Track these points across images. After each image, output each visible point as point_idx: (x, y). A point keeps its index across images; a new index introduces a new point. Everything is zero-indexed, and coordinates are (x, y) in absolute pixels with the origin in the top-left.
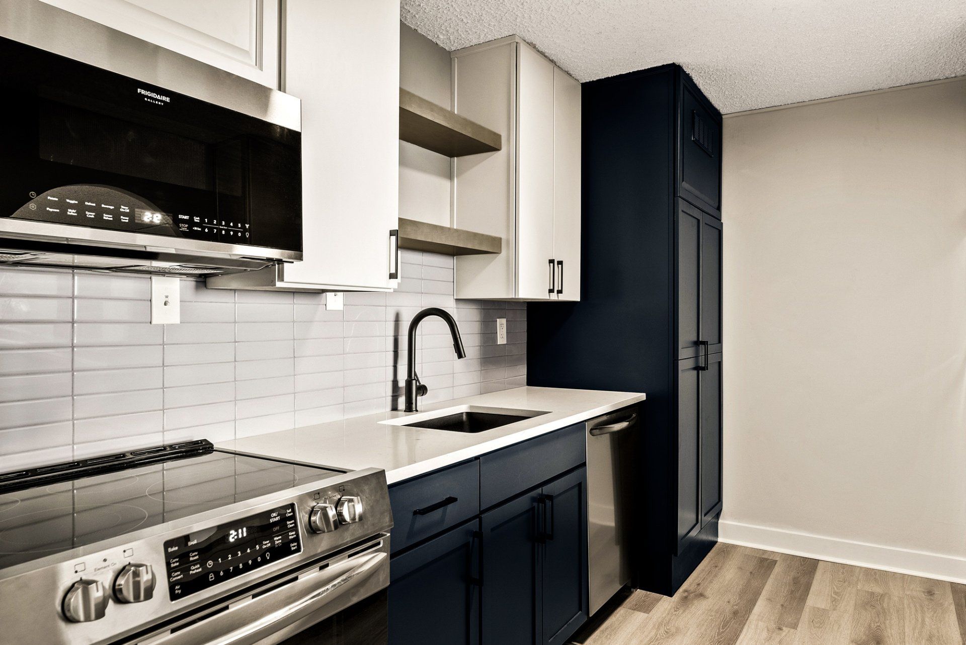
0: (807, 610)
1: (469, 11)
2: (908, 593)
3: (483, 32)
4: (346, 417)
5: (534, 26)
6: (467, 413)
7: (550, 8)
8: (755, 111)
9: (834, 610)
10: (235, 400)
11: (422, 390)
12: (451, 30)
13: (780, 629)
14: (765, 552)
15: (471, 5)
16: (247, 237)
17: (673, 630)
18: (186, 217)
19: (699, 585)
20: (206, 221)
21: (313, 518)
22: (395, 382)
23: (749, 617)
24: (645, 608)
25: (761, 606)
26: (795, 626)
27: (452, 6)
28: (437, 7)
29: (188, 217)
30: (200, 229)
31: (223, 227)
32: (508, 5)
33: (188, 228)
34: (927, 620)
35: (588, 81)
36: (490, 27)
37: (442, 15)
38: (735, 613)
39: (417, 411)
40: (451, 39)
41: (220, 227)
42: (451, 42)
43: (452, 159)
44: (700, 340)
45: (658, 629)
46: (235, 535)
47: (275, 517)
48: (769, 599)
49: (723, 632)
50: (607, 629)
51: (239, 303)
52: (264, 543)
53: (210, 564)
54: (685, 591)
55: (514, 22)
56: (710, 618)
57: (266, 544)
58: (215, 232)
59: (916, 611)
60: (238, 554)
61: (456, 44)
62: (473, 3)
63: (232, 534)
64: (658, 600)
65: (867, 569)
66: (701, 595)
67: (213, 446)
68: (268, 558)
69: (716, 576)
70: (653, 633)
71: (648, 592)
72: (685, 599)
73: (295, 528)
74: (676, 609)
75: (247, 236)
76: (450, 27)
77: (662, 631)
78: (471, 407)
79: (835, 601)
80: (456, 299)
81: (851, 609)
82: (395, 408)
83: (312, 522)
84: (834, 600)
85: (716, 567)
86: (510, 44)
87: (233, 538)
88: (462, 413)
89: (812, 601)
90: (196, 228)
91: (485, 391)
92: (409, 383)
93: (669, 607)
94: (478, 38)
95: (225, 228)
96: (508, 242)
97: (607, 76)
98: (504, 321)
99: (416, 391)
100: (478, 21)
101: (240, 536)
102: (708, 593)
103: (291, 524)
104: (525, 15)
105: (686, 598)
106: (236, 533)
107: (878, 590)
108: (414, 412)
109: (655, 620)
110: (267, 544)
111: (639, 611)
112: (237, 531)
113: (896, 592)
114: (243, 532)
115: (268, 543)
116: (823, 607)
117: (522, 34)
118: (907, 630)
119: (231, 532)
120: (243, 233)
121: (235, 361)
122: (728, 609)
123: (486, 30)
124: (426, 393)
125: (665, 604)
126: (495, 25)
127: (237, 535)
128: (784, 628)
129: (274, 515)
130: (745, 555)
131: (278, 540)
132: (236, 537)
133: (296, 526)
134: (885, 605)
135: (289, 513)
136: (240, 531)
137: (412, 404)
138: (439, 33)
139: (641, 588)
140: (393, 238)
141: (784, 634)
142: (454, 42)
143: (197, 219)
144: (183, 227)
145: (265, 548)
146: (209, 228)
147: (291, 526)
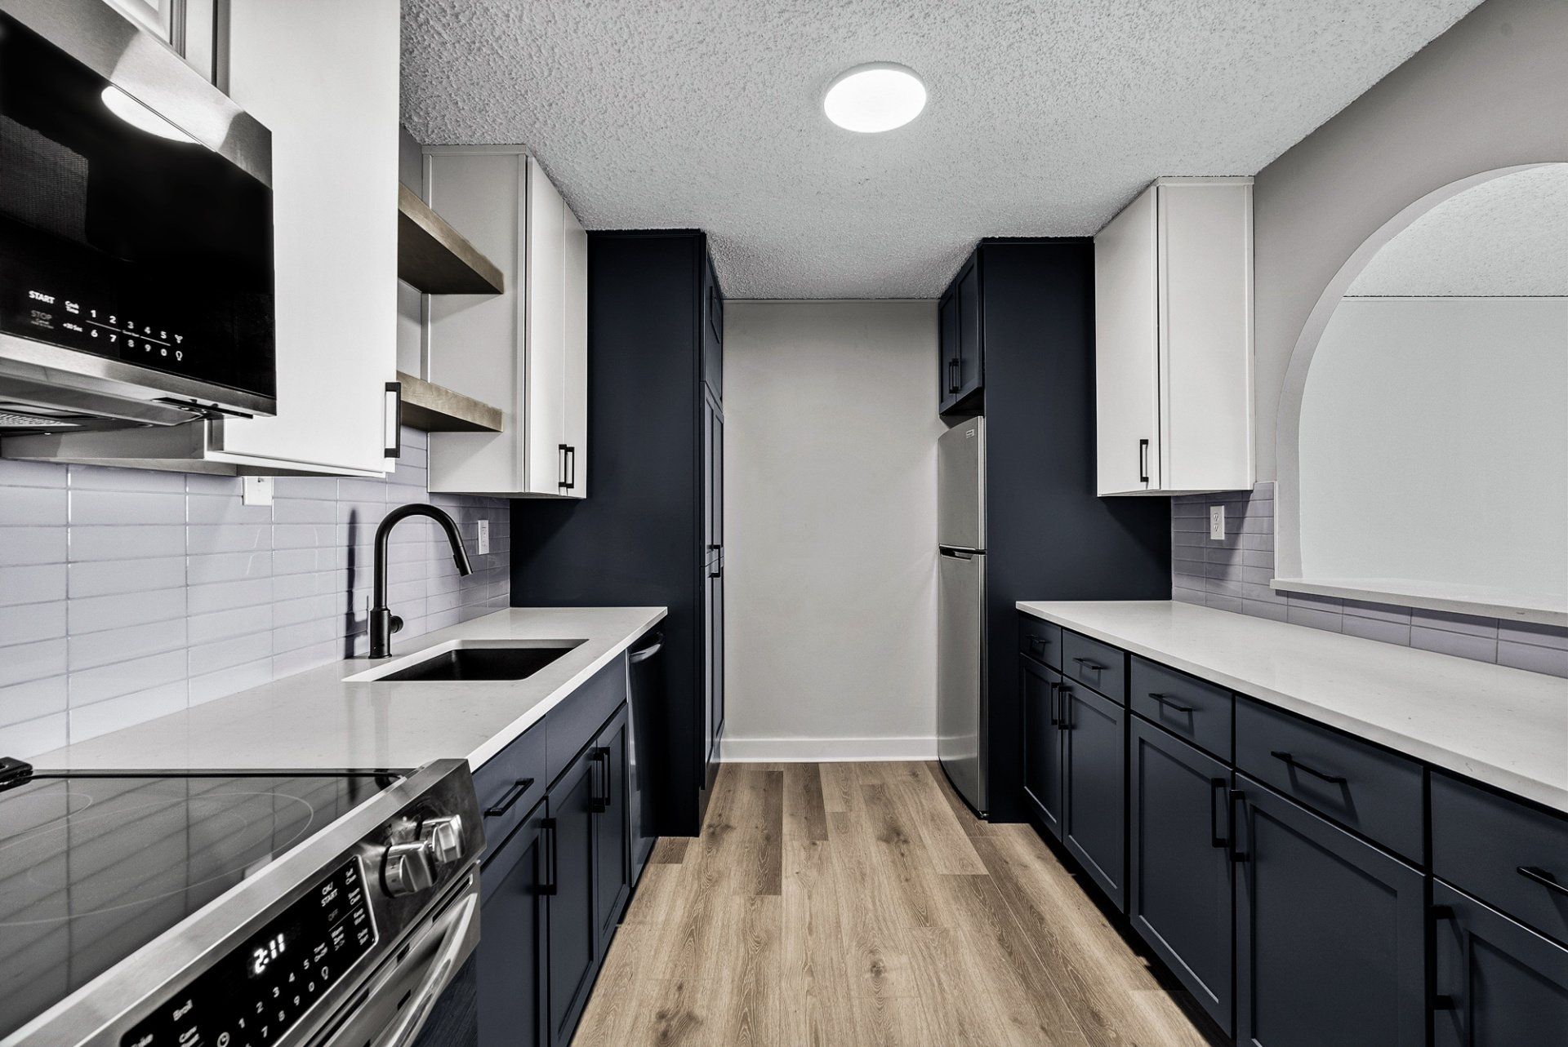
0: (828, 818)
1: (471, 93)
2: (899, 779)
3: (482, 129)
4: (276, 678)
5: (556, 139)
6: (458, 652)
7: (584, 121)
8: (756, 301)
9: (851, 811)
10: (68, 672)
11: (396, 623)
12: (434, 114)
13: (814, 844)
14: (768, 764)
15: (478, 84)
16: (179, 359)
17: (715, 875)
18: (48, 299)
19: (720, 815)
20: (94, 316)
21: (390, 872)
22: (350, 615)
23: (781, 839)
24: (676, 857)
25: (788, 825)
26: (825, 838)
27: (448, 77)
28: (424, 72)
29: (52, 298)
30: (80, 329)
31: (129, 333)
32: (531, 100)
33: (51, 322)
34: (924, 801)
35: (595, 229)
36: (494, 125)
37: (427, 87)
38: (768, 838)
39: (390, 655)
40: (430, 126)
41: (125, 332)
42: (427, 131)
43: (424, 296)
44: (715, 544)
45: (699, 878)
46: (265, 957)
47: (329, 893)
48: (792, 815)
49: (765, 863)
50: (643, 895)
51: (75, 489)
52: (317, 950)
53: (224, 1040)
54: (710, 826)
55: (530, 127)
56: (746, 850)
57: (319, 953)
58: (113, 340)
59: (912, 794)
60: (274, 994)
61: (434, 136)
62: (481, 83)
63: (258, 957)
64: (686, 844)
65: (860, 764)
66: (728, 827)
67: (31, 767)
68: (326, 978)
69: (733, 802)
70: (696, 886)
71: (672, 838)
72: (714, 837)
73: (363, 903)
74: (709, 849)
75: (179, 355)
76: (434, 108)
77: (704, 880)
78: (464, 642)
79: (847, 799)
80: (430, 493)
81: (863, 806)
82: (349, 654)
83: (388, 882)
84: (847, 801)
85: (729, 791)
86: (518, 155)
87: (262, 964)
88: (450, 652)
89: (829, 807)
90: (69, 326)
91: (464, 618)
92: (377, 615)
93: (701, 850)
94: (471, 136)
95: (134, 335)
96: (514, 419)
97: (620, 228)
98: (486, 523)
99: (389, 627)
100: (480, 112)
101: (274, 955)
102: (733, 823)
103: (355, 897)
104: (549, 122)
105: (713, 833)
106: (266, 952)
107: (876, 782)
108: (387, 658)
109: (691, 869)
110: (321, 950)
111: (670, 862)
112: (266, 947)
113: (891, 781)
114: (279, 944)
115: (323, 949)
116: (841, 811)
117: (535, 147)
118: (913, 816)
119: (256, 955)
120: (171, 351)
121: (68, 598)
122: (759, 836)
123: (486, 127)
124: (402, 627)
125: (695, 847)
126: (501, 124)
127: (269, 955)
128: (818, 842)
129: (328, 888)
130: (752, 772)
131: (337, 936)
132: (266, 961)
133: (363, 898)
134: (888, 796)
135: (351, 876)
136: (272, 944)
137: (383, 645)
138: (413, 113)
139: (662, 835)
140: (392, 395)
141: (820, 848)
142: (433, 131)
143: (72, 307)
144: (41, 319)
145: (320, 960)
146: (99, 330)
147: (355, 900)
